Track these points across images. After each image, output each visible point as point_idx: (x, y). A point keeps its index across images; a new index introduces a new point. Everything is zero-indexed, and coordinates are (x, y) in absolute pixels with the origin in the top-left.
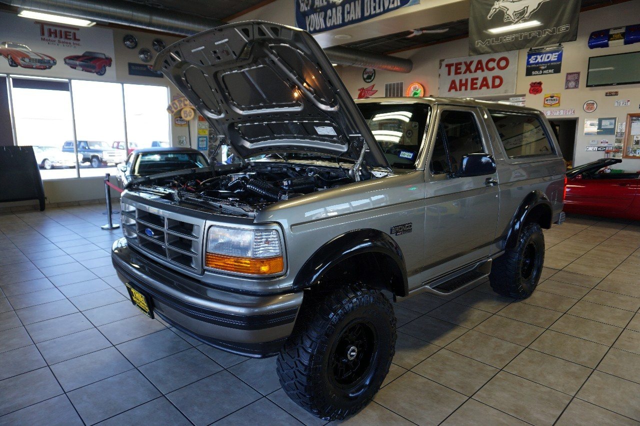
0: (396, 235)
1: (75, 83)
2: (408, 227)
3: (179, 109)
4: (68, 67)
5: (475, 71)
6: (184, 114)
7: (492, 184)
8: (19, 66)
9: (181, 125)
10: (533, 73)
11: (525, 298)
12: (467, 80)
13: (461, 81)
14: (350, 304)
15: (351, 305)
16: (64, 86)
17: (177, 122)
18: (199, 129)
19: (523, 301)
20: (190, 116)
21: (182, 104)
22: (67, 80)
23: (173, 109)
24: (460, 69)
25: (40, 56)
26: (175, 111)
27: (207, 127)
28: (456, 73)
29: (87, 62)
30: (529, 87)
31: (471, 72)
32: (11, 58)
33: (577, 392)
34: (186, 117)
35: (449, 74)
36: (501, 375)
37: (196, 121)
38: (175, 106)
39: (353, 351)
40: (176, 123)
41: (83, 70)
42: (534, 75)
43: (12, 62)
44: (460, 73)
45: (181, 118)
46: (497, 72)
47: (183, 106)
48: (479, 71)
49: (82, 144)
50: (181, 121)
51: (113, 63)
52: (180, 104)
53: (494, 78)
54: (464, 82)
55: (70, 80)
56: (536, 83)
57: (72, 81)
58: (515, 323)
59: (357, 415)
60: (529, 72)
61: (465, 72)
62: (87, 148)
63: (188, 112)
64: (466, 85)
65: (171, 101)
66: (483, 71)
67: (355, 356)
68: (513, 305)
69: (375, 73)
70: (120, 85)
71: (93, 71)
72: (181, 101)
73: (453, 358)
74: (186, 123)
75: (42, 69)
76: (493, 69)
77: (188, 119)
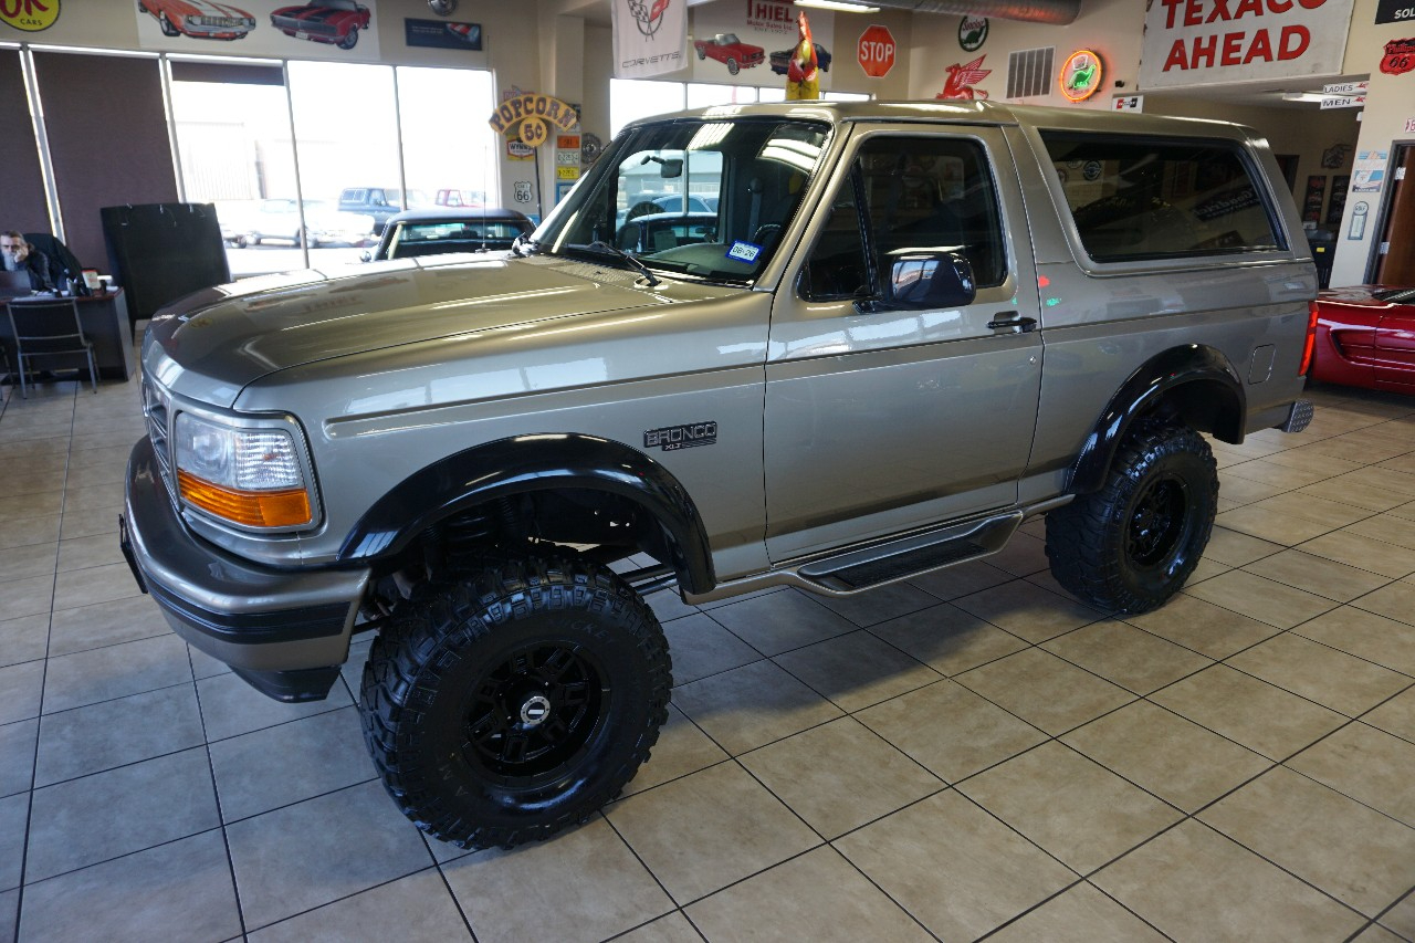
0: (664, 449)
1: (295, 69)
2: (699, 431)
3: (515, 120)
4: (279, 33)
5: (1239, 15)
6: (526, 132)
7: (1017, 328)
8: (182, 35)
9: (522, 157)
10: (1398, 14)
11: (1142, 612)
12: (1213, 39)
13: (1198, 41)
14: (503, 603)
15: (508, 608)
16: (273, 76)
17: (511, 151)
18: (560, 164)
19: (1130, 621)
20: (539, 136)
21: (522, 110)
22: (279, 62)
23: (503, 121)
24: (1199, 9)
25: (223, 11)
26: (507, 125)
27: (577, 161)
28: (1189, 21)
29: (318, 21)
30: (1382, 53)
31: (1226, 17)
32: (166, 17)
33: (1101, 868)
34: (530, 138)
35: (1170, 24)
36: (941, 798)
37: (554, 148)
38: (507, 115)
39: (538, 706)
40: (509, 153)
41: (309, 39)
42: (1401, 19)
43: (168, 25)
44: (1198, 21)
45: (520, 140)
46: (1298, 14)
47: (524, 115)
48: (1249, 15)
49: (376, 195)
50: (521, 148)
51: (373, 19)
52: (516, 109)
53: (1287, 32)
54: (1205, 44)
55: (285, 60)
56: (1402, 41)
57: (290, 64)
58: (1071, 673)
59: (549, 844)
60: (1384, 16)
61: (1211, 19)
62: (383, 203)
63: (533, 129)
64: (1210, 53)
65: (499, 103)
66: (1259, 12)
67: (543, 718)
68: (1096, 626)
69: (987, 26)
70: (390, 68)
71: (331, 40)
72: (520, 102)
73: (855, 742)
74: (531, 152)
75: (227, 39)
76: (1288, 5)
77: (535, 142)
